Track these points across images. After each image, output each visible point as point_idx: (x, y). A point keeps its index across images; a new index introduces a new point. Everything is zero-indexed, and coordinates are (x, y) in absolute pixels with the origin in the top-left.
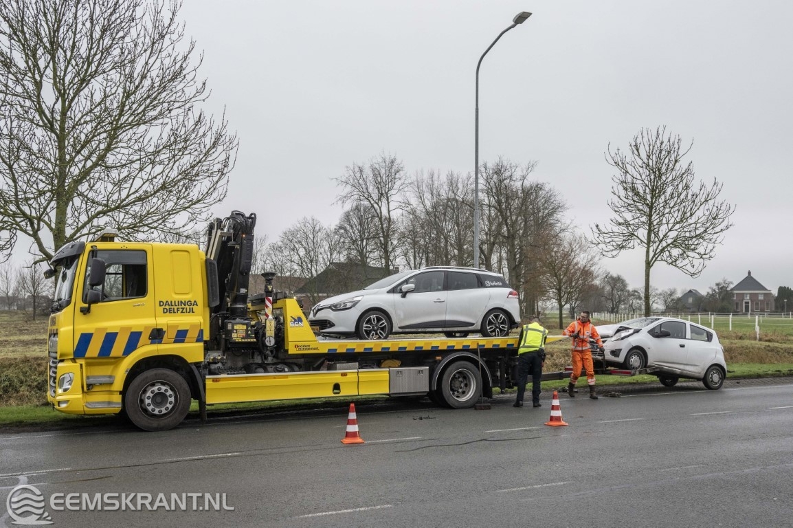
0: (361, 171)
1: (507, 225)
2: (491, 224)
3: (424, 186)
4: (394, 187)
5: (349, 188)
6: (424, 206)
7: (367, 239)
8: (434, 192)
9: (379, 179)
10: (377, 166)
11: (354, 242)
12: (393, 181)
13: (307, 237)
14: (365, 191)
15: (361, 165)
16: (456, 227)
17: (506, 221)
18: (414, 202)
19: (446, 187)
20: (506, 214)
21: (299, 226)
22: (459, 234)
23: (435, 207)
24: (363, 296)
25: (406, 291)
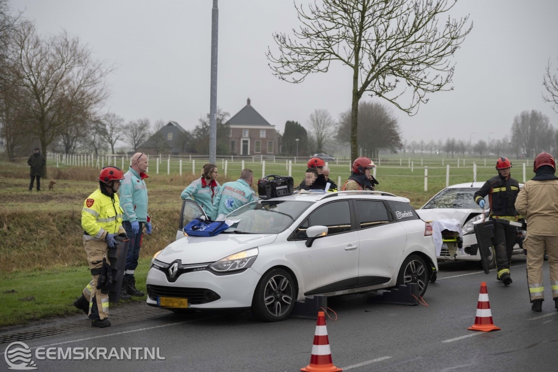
24: (257, 247)
25: (314, 236)
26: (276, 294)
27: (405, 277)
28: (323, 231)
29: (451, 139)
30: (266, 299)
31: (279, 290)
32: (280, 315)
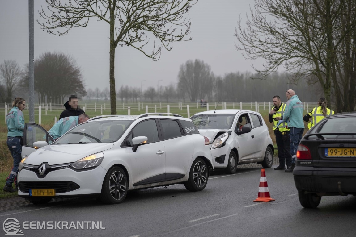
24: (102, 152)
25: (138, 144)
26: (116, 184)
27: (194, 174)
28: (144, 140)
29: (124, 87)
30: (110, 188)
31: (118, 182)
32: (119, 199)
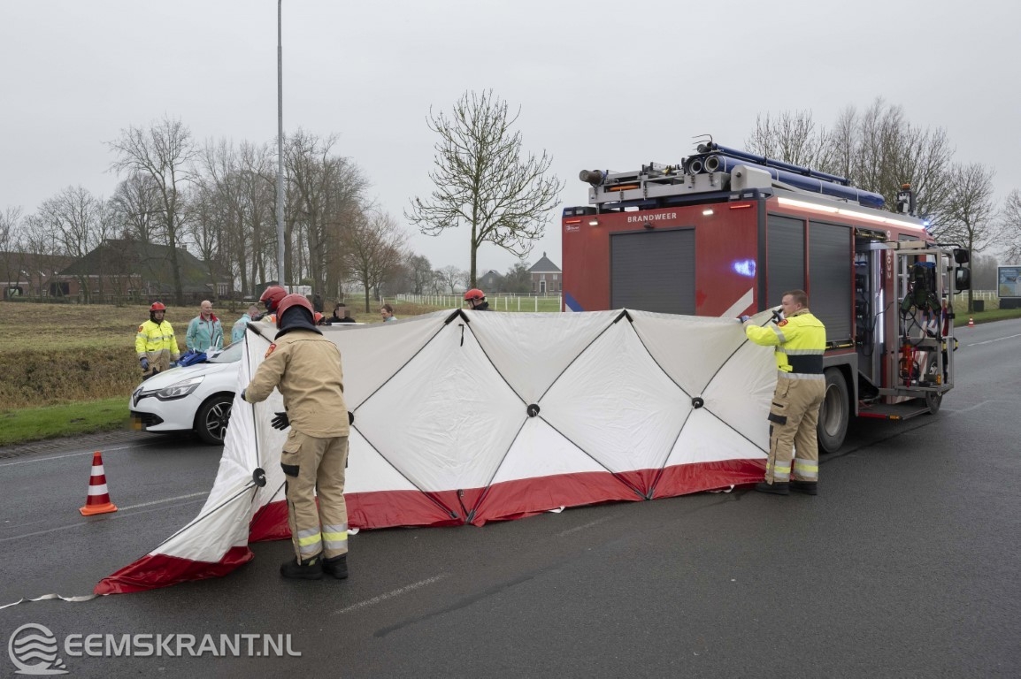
0: (139, 135)
1: (308, 200)
2: (290, 199)
3: (215, 156)
4: (180, 155)
5: (125, 154)
6: (215, 178)
7: (148, 213)
8: (227, 163)
9: (161, 145)
10: (159, 130)
11: (132, 216)
12: (178, 147)
13: (73, 209)
14: (144, 158)
15: (138, 128)
16: (251, 202)
17: (307, 196)
18: (204, 173)
19: (239, 158)
20: (307, 189)
21: (63, 196)
22: (255, 210)
23: (228, 179)
30: (208, 424)
